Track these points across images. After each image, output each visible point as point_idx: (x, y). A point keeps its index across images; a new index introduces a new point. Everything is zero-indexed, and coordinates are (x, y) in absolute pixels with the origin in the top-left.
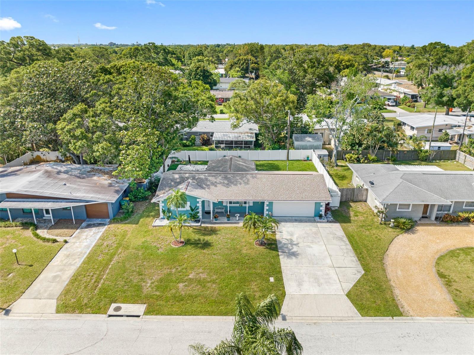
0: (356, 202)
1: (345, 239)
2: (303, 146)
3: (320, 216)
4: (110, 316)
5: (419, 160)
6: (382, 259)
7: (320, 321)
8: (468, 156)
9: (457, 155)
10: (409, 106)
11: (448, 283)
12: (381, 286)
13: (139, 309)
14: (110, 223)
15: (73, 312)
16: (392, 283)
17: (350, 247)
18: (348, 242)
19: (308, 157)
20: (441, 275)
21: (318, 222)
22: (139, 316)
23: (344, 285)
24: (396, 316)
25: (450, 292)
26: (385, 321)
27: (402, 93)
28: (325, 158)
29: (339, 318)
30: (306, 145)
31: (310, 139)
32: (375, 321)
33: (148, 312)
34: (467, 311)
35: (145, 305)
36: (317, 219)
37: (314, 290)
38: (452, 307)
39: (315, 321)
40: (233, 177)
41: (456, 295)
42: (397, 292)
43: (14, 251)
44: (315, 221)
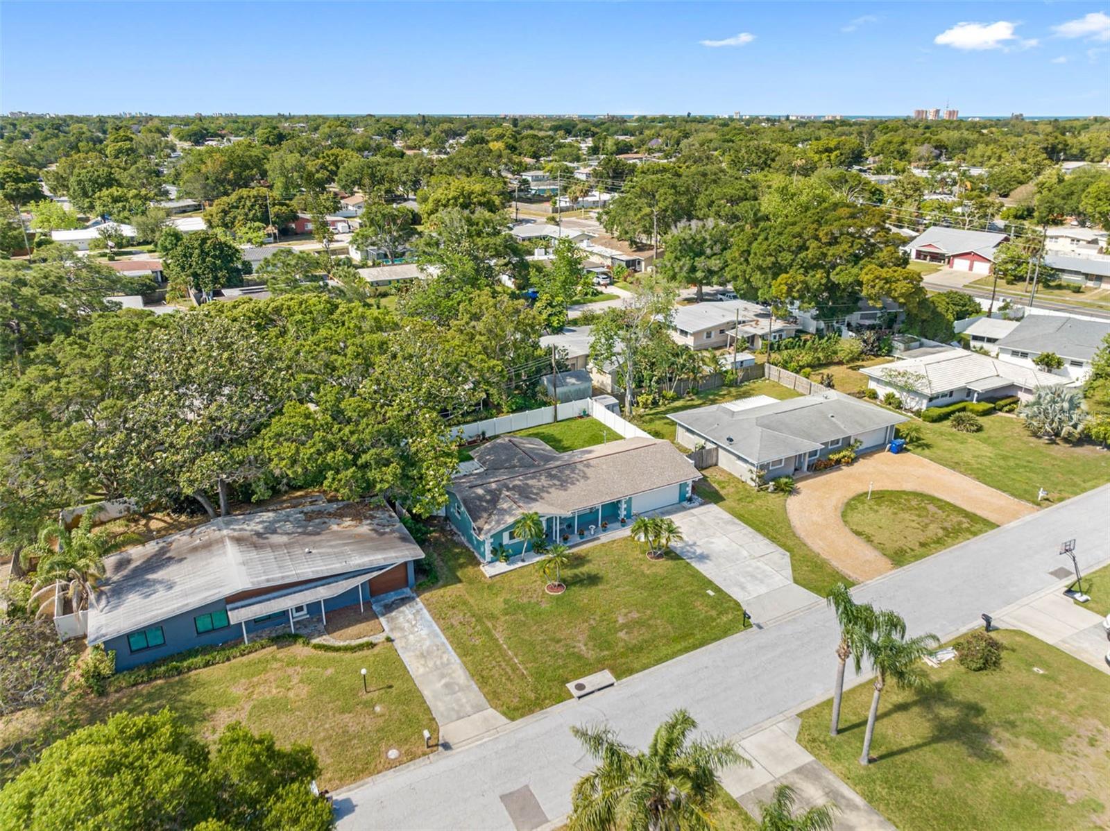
0: (706, 468)
1: (737, 521)
2: (565, 393)
3: (690, 500)
4: (582, 697)
5: (724, 385)
6: (794, 535)
8: (782, 370)
9: (766, 370)
10: (631, 283)
11: (869, 540)
12: (816, 562)
13: (605, 677)
14: (418, 592)
15: (531, 711)
16: (824, 556)
17: (750, 529)
18: (743, 525)
19: (584, 412)
20: (858, 534)
21: (689, 509)
22: (612, 685)
23: (783, 573)
25: (876, 548)
27: (607, 257)
30: (570, 392)
31: (573, 380)
33: (618, 677)
34: (900, 561)
35: (607, 670)
36: (685, 504)
37: (763, 590)
38: (885, 562)
40: (560, 472)
41: (881, 548)
42: (834, 563)
44: (685, 509)
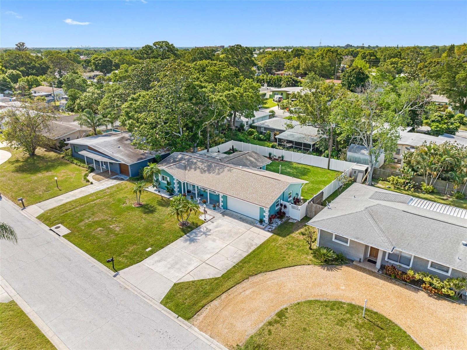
1: (254, 247)
2: (356, 158)
3: (261, 221)
4: (51, 230)
7: (130, 289)
13: (66, 232)
14: (127, 180)
15: (41, 220)
17: (246, 254)
18: (251, 251)
20: (280, 313)
22: (60, 236)
23: (186, 277)
24: (182, 317)
26: (169, 316)
28: (359, 174)
29: (145, 295)
30: (360, 158)
31: (365, 152)
32: (163, 311)
33: (66, 236)
35: (70, 231)
36: (257, 223)
37: (161, 269)
39: (127, 287)
43: (56, 178)
44: (254, 224)
